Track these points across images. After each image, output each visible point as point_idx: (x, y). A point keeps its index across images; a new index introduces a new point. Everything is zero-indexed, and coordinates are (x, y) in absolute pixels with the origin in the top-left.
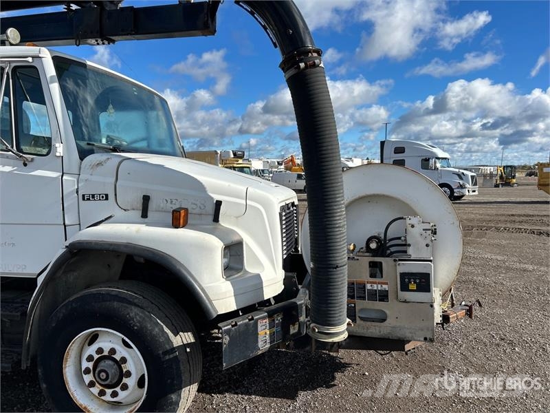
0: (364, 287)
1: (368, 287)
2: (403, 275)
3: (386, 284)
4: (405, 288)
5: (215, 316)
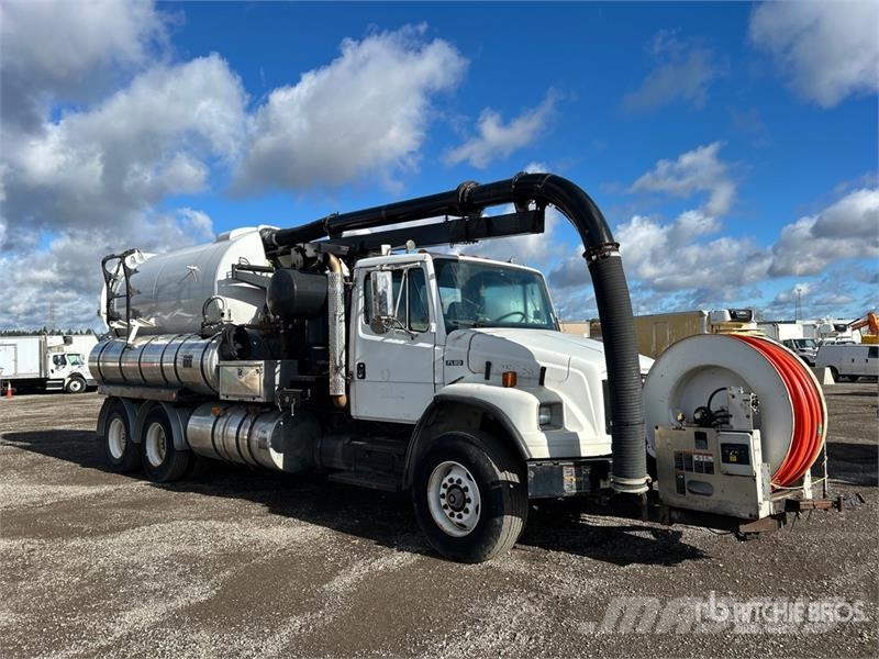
0: (691, 458)
1: (695, 458)
2: (724, 446)
3: (711, 455)
4: (726, 459)
5: (529, 457)
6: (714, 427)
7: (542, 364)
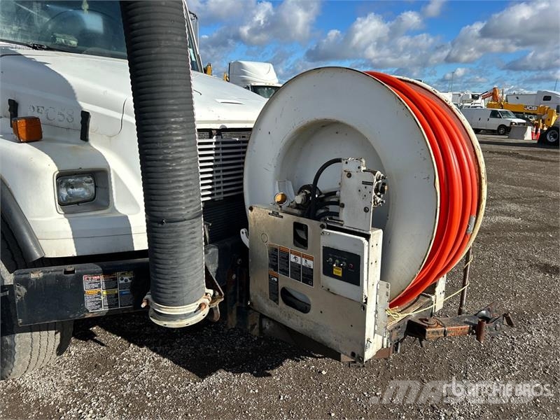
0: (288, 258)
1: (292, 258)
2: (328, 251)
3: (311, 259)
4: (328, 271)
6: (318, 219)
7: (86, 107)
